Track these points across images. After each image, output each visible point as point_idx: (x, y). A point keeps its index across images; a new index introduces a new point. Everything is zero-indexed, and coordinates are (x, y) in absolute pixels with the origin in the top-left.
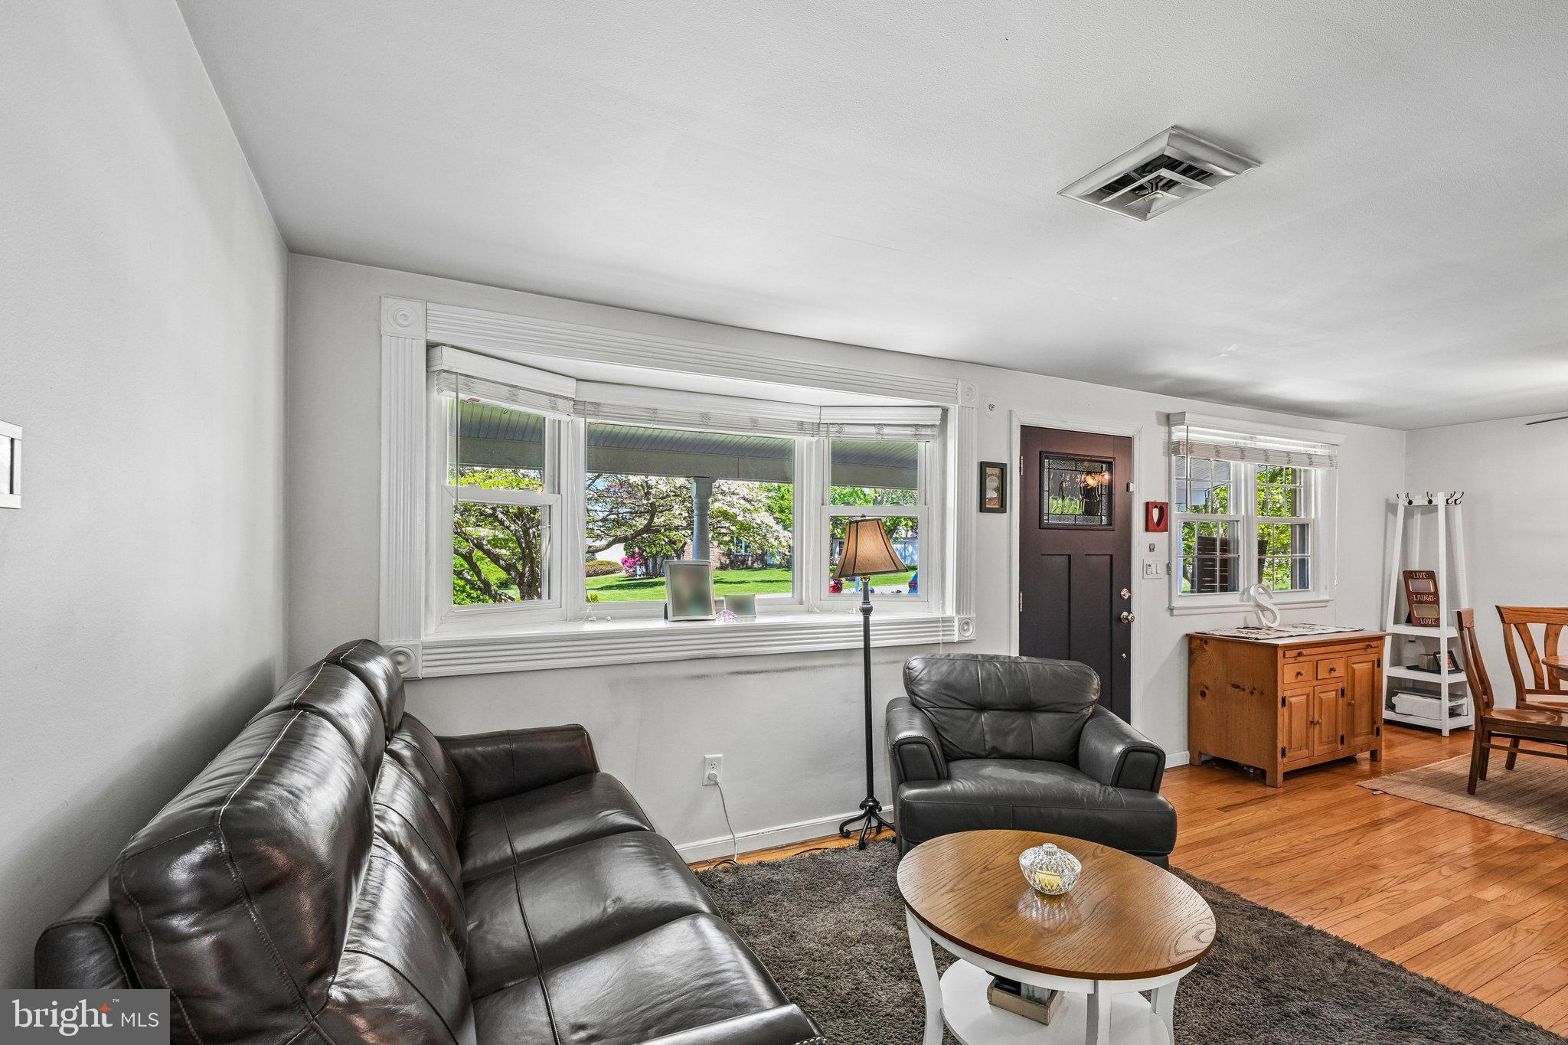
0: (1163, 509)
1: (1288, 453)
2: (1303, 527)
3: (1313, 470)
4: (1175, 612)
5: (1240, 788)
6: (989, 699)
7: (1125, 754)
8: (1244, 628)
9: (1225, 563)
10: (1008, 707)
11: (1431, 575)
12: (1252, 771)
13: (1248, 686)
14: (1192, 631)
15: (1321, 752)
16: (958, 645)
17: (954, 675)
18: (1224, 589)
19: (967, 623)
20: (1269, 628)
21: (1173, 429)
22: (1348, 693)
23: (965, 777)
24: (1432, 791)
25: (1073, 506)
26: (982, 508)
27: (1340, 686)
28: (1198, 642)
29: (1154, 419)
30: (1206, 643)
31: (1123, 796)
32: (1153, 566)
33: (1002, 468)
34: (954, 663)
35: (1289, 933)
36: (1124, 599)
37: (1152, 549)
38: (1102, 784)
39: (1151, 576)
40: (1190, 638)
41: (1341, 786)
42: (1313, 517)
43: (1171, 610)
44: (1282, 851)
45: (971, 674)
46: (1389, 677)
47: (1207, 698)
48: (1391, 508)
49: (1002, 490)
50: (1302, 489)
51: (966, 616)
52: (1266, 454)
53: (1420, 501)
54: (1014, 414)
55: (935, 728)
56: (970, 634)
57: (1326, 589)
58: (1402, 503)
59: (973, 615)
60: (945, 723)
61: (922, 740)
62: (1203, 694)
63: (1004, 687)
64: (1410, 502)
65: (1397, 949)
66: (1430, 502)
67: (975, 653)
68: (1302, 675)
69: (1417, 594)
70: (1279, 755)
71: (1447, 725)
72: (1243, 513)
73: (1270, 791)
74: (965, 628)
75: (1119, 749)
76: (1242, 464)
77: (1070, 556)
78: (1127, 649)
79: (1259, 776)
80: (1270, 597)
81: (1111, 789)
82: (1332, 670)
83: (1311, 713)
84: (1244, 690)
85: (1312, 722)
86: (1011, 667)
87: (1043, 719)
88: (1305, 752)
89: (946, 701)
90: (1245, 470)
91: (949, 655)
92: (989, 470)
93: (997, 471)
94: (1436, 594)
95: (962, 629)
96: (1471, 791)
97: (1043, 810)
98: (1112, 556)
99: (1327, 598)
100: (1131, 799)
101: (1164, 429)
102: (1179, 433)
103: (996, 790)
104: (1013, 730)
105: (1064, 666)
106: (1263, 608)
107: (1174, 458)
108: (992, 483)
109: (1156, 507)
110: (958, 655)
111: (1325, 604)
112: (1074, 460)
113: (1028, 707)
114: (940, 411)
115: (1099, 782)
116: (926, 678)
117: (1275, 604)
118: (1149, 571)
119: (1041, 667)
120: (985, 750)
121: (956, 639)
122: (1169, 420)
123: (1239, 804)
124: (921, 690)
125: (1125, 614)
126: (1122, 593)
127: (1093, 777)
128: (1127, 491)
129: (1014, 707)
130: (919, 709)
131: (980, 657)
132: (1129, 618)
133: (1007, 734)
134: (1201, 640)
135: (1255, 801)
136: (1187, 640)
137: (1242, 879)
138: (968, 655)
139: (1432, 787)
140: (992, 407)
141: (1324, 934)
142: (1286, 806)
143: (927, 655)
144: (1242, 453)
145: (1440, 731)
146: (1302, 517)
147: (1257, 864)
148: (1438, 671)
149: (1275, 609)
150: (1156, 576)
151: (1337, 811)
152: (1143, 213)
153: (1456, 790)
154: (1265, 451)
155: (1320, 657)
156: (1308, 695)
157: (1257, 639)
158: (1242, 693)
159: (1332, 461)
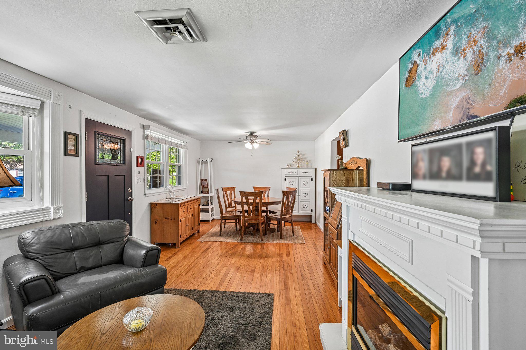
0: (142, 159)
1: (177, 144)
2: (179, 166)
4: (147, 195)
5: (169, 251)
6: (78, 244)
7: (146, 254)
8: (166, 199)
9: (160, 177)
10: (89, 246)
11: (206, 180)
12: (171, 244)
13: (170, 218)
14: (152, 201)
15: (188, 233)
16: (54, 221)
17: (55, 237)
18: (160, 187)
19: (58, 209)
20: (173, 198)
21: (145, 130)
22: (194, 215)
23: (70, 287)
24: (213, 238)
25: (109, 156)
26: (66, 153)
27: (192, 213)
28: (154, 205)
29: (139, 126)
30: (157, 205)
31: (148, 270)
32: (139, 179)
33: (77, 137)
34: (55, 231)
35: (199, 295)
36: (129, 192)
37: (139, 173)
38: (138, 268)
39: (139, 183)
40: (151, 204)
41: (194, 243)
42: (182, 164)
43: (145, 195)
44: (187, 268)
45: (66, 234)
48: (198, 162)
49: (77, 146)
50: (179, 155)
51: (57, 206)
52: (171, 143)
53: (204, 160)
54: (82, 113)
55: (45, 267)
56: (60, 214)
57: (184, 185)
58: (201, 161)
59: (61, 205)
60: (50, 263)
61: (40, 277)
62: (156, 223)
63: (85, 237)
64: (202, 161)
65: (223, 286)
66: (207, 161)
67: (67, 223)
68: (184, 212)
69: (204, 185)
70: (179, 237)
71: (210, 219)
72: (165, 162)
73: (177, 250)
74: (57, 212)
75: (144, 252)
76: (164, 145)
77: (108, 176)
78: (131, 211)
79: (174, 246)
80: (173, 188)
81: (142, 269)
82: (191, 209)
83: (186, 223)
85: (186, 225)
86: (88, 227)
87: (106, 247)
88: (185, 234)
89: (51, 251)
90: (165, 147)
91: (51, 227)
92: (70, 136)
93: (73, 137)
94: (207, 185)
95: (55, 212)
96: (220, 235)
97: (115, 289)
98: (125, 176)
99: (186, 187)
100: (151, 270)
101: (142, 130)
102: (147, 132)
103: (90, 288)
104: (91, 256)
105: (113, 222)
106: (170, 191)
107: (146, 141)
108: (71, 143)
109: (140, 158)
110: (56, 226)
111: (184, 190)
112: (109, 137)
113: (99, 244)
114: (40, 102)
115: (137, 267)
116: (36, 242)
117: (174, 190)
118: (138, 181)
119: (103, 224)
120: (77, 270)
121: (52, 218)
122: (144, 127)
123: (170, 257)
124: (34, 249)
125: (130, 198)
126: (129, 190)
127: (132, 266)
128: (130, 151)
129: (91, 245)
130: (33, 259)
131: (70, 226)
132: (132, 199)
133: (88, 259)
134: (155, 204)
135: (175, 254)
136: (150, 205)
137: (180, 283)
138: (63, 225)
139: (213, 236)
140: (70, 107)
141: (207, 291)
142: (183, 253)
143: (36, 229)
144: (166, 142)
145: (209, 221)
146: (179, 164)
147: (182, 275)
148: (208, 205)
149: (174, 192)
150: (140, 183)
151: (195, 250)
152: (167, 40)
153: (217, 236)
154: (171, 142)
155: (188, 205)
156: (185, 217)
157: (172, 202)
158: (168, 220)
159: (186, 147)
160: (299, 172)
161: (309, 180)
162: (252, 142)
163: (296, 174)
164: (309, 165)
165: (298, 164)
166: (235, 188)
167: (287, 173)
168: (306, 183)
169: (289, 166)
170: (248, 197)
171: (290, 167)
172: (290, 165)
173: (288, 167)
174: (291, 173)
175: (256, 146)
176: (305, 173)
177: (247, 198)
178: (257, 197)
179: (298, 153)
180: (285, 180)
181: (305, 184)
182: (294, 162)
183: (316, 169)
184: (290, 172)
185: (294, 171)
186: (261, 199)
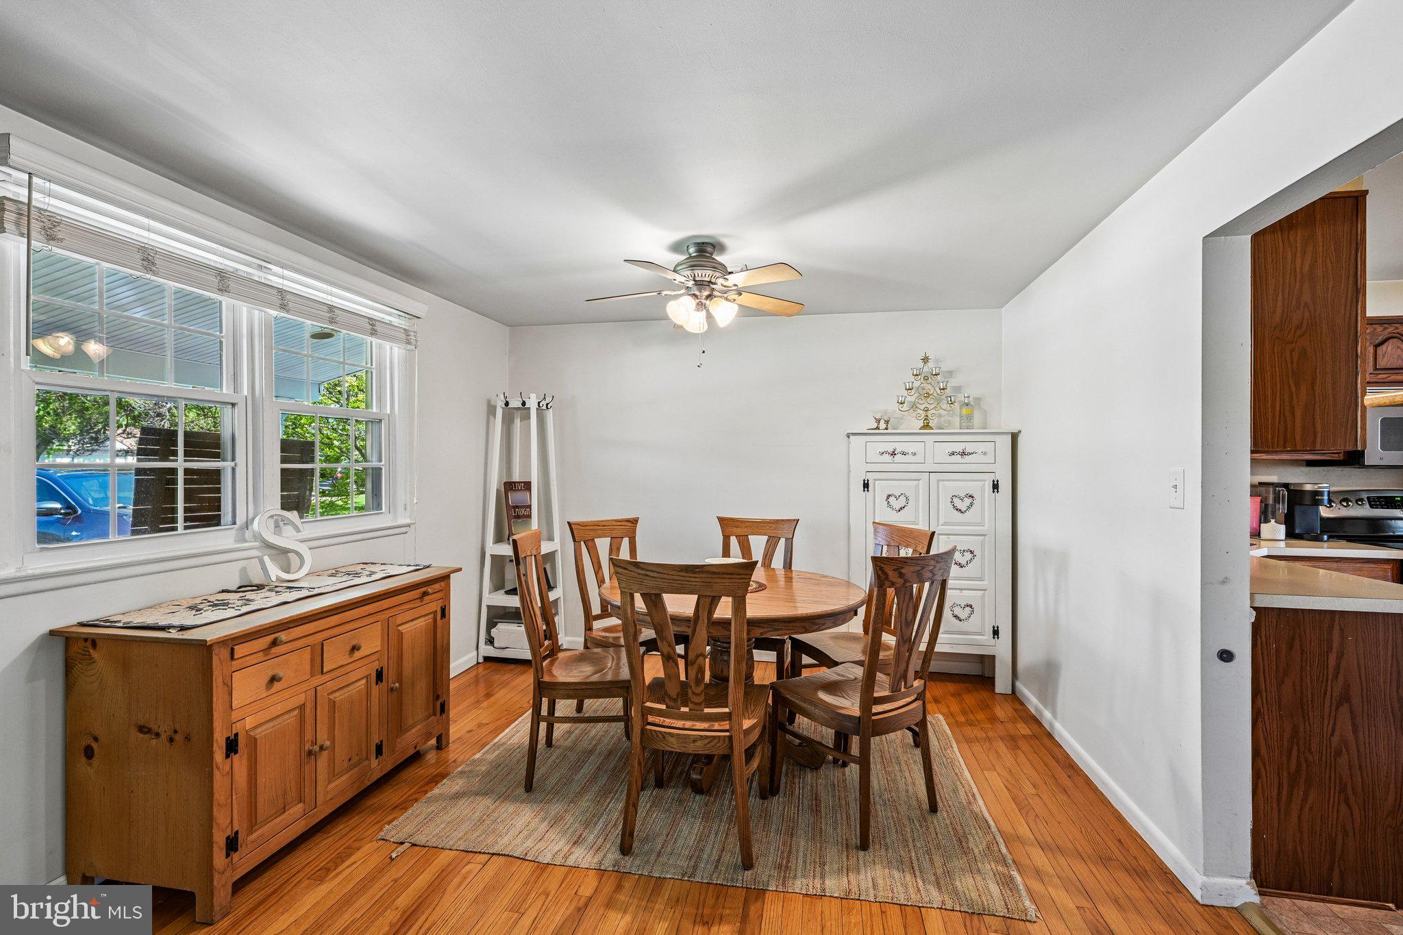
1: (331, 308)
2: (376, 424)
3: (388, 347)
11: (526, 487)
13: (165, 728)
15: (332, 793)
22: (390, 675)
27: (376, 666)
28: (80, 645)
30: (95, 646)
40: (63, 637)
42: (389, 412)
46: (488, 607)
47: (96, 761)
50: (374, 371)
52: (283, 299)
53: (515, 403)
57: (405, 509)
58: (500, 404)
62: (89, 753)
64: (507, 404)
66: (524, 403)
68: (279, 680)
69: (516, 507)
70: (220, 855)
72: (246, 392)
82: (355, 648)
83: (308, 736)
84: (158, 735)
85: (310, 753)
88: (294, 813)
90: (248, 318)
94: (529, 507)
99: (408, 521)
111: (404, 530)
134: (86, 640)
144: (223, 281)
146: (375, 410)
149: (303, 549)
154: (283, 292)
155: (332, 632)
156: (302, 707)
157: (183, 628)
158: (154, 742)
159: (407, 338)
160: (934, 451)
161: (983, 487)
162: (706, 293)
163: (919, 458)
164: (977, 417)
165: (923, 414)
166: (634, 521)
167: (873, 456)
168: (968, 501)
169: (882, 425)
170: (659, 597)
171: (886, 429)
172: (887, 422)
173: (878, 428)
174: (893, 454)
175: (725, 312)
176: (963, 454)
177: (655, 606)
178: (714, 600)
179: (921, 364)
180: (866, 486)
181: (962, 505)
182: (905, 407)
183: (1015, 437)
184: (891, 450)
185: (909, 448)
186: (740, 605)
